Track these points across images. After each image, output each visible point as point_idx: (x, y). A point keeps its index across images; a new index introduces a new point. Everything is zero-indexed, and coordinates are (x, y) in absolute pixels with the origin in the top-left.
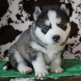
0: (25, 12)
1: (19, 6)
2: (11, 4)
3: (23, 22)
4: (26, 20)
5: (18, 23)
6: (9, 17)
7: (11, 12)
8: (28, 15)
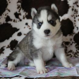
0: (23, 11)
1: (18, 5)
2: (10, 2)
3: (21, 20)
4: (24, 18)
5: (16, 22)
6: (7, 15)
7: (9, 11)
8: (26, 14)
